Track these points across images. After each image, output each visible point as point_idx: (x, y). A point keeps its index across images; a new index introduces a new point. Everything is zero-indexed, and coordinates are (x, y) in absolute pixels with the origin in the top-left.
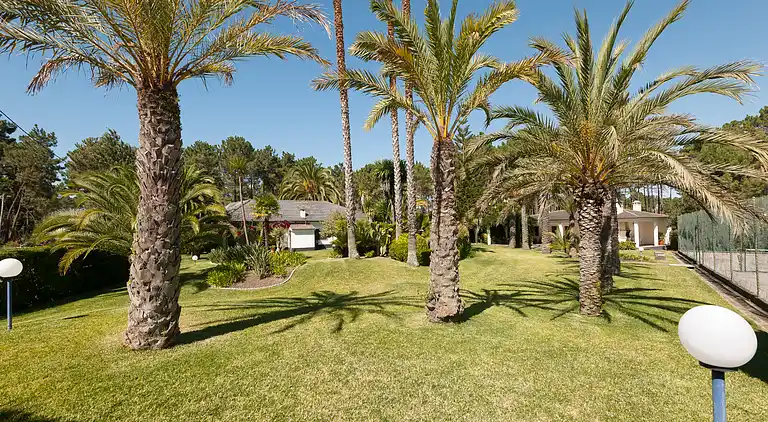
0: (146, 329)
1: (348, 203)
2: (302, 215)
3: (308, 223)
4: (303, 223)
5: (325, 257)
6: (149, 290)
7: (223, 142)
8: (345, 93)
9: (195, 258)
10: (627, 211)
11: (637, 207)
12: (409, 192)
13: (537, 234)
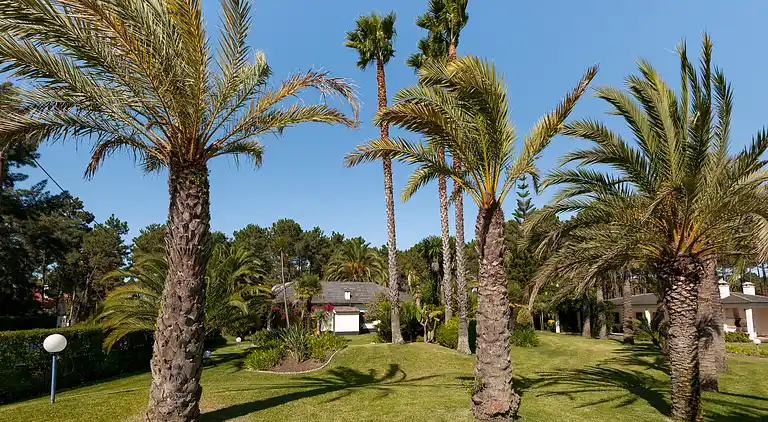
0: (165, 410)
1: (393, 282)
2: (347, 296)
3: (353, 305)
4: (347, 305)
5: (369, 342)
6: (170, 368)
7: (274, 224)
8: (388, 167)
9: (239, 339)
10: (737, 294)
11: (750, 290)
12: (460, 270)
13: (617, 321)
